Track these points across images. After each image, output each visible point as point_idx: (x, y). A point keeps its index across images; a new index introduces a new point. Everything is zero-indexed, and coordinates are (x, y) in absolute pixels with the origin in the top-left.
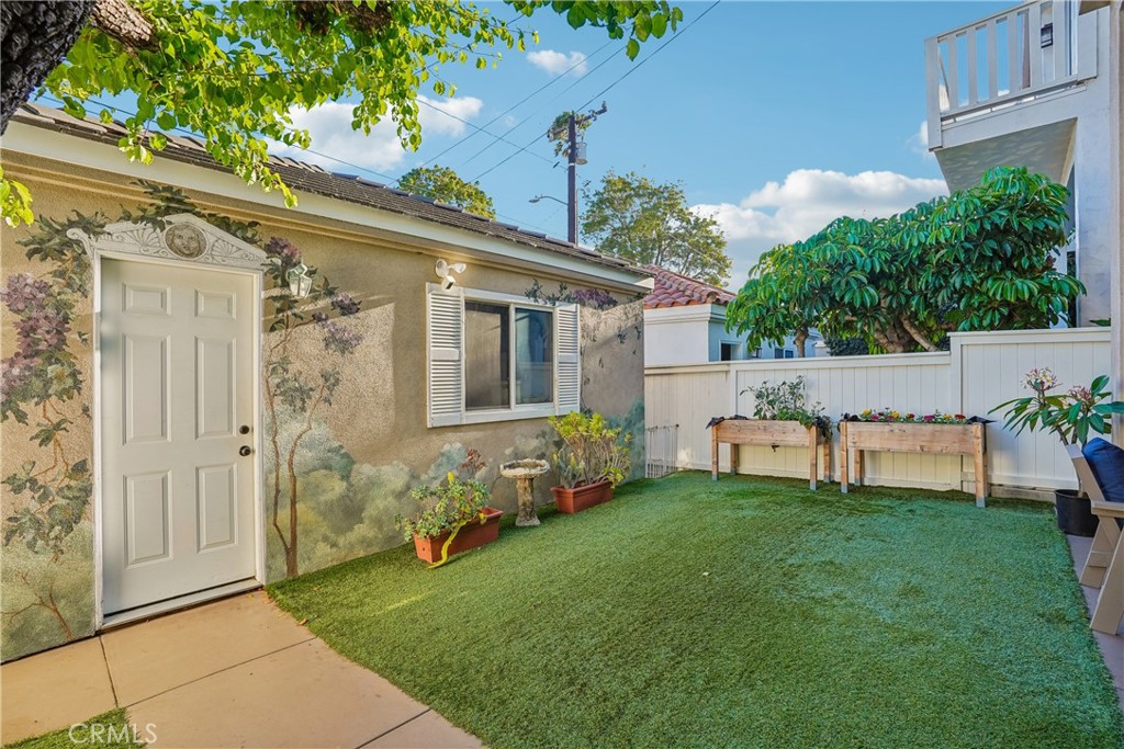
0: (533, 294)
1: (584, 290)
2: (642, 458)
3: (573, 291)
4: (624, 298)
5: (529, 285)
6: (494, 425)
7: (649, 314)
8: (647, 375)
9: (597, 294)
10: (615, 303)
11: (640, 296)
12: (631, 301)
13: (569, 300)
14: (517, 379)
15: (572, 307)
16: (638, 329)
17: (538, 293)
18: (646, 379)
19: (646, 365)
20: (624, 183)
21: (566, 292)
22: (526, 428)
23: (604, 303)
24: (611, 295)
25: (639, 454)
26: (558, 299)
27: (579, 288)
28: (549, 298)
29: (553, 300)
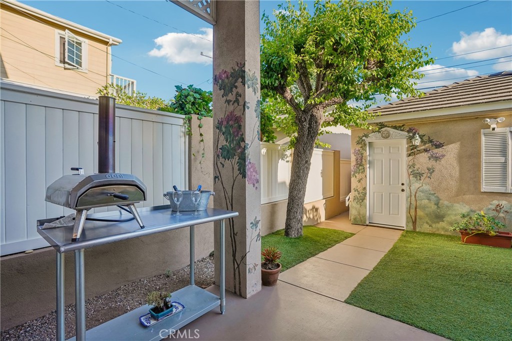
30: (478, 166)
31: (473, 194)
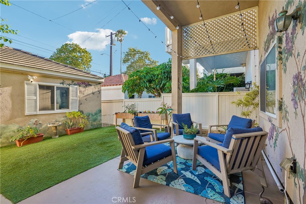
0: (63, 83)
1: (80, 82)
2: (100, 122)
3: (76, 83)
4: (95, 84)
5: (62, 81)
6: (49, 115)
7: (102, 88)
8: (102, 102)
9: (85, 83)
10: (91, 85)
11: (100, 83)
12: (97, 85)
13: (75, 84)
14: (57, 103)
15: (76, 86)
16: (99, 92)
17: (64, 83)
18: (102, 103)
19: (102, 100)
20: (134, 50)
21: (73, 83)
22: (60, 115)
23: (87, 85)
24: (90, 83)
25: (99, 121)
26: (71, 84)
27: (78, 82)
28: (68, 84)
29: (69, 85)
30: (23, 101)
31: (20, 117)
